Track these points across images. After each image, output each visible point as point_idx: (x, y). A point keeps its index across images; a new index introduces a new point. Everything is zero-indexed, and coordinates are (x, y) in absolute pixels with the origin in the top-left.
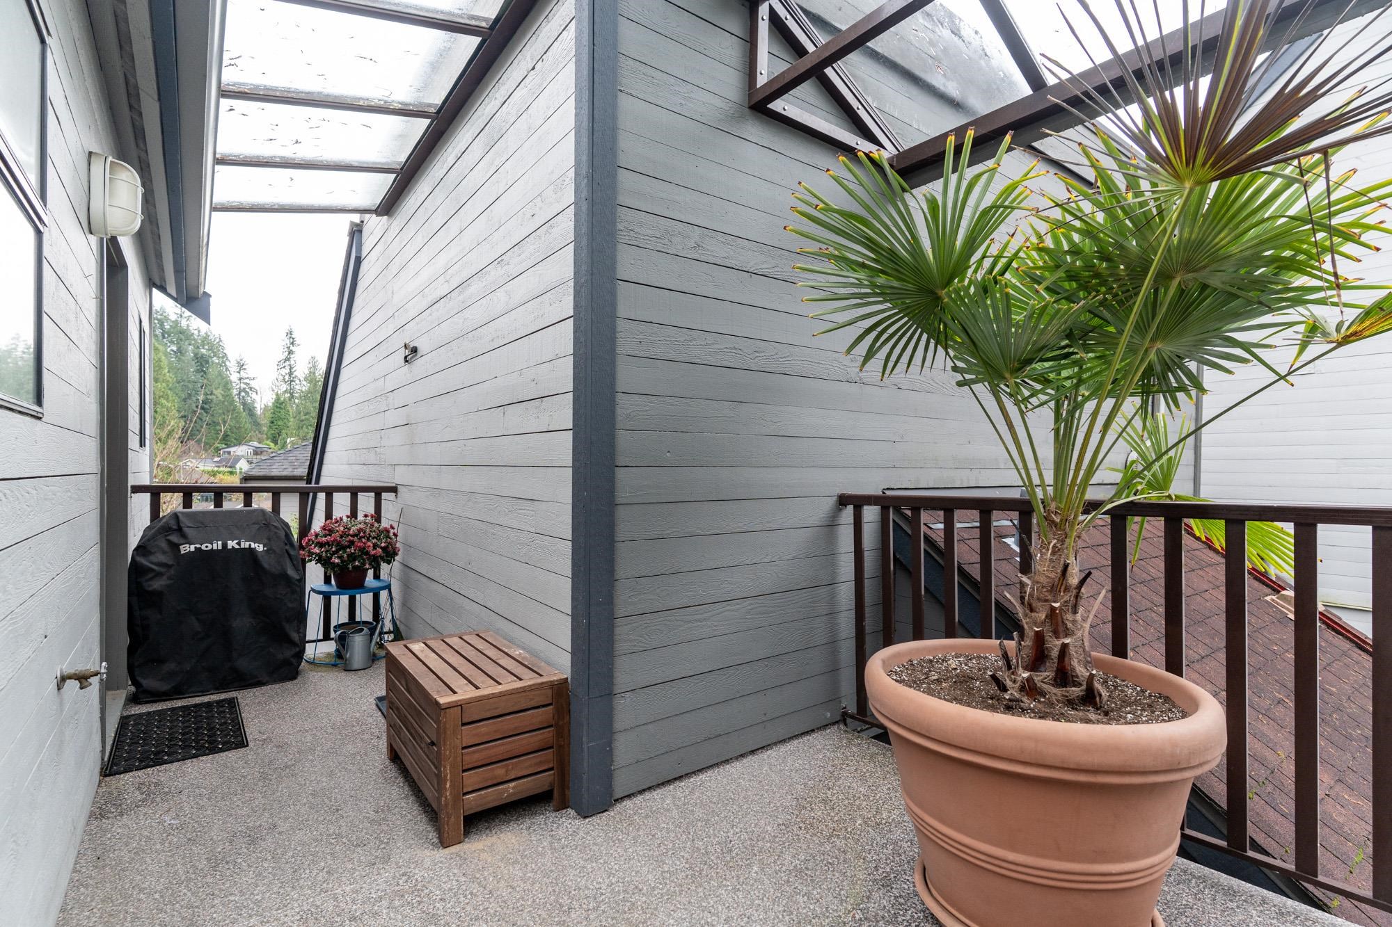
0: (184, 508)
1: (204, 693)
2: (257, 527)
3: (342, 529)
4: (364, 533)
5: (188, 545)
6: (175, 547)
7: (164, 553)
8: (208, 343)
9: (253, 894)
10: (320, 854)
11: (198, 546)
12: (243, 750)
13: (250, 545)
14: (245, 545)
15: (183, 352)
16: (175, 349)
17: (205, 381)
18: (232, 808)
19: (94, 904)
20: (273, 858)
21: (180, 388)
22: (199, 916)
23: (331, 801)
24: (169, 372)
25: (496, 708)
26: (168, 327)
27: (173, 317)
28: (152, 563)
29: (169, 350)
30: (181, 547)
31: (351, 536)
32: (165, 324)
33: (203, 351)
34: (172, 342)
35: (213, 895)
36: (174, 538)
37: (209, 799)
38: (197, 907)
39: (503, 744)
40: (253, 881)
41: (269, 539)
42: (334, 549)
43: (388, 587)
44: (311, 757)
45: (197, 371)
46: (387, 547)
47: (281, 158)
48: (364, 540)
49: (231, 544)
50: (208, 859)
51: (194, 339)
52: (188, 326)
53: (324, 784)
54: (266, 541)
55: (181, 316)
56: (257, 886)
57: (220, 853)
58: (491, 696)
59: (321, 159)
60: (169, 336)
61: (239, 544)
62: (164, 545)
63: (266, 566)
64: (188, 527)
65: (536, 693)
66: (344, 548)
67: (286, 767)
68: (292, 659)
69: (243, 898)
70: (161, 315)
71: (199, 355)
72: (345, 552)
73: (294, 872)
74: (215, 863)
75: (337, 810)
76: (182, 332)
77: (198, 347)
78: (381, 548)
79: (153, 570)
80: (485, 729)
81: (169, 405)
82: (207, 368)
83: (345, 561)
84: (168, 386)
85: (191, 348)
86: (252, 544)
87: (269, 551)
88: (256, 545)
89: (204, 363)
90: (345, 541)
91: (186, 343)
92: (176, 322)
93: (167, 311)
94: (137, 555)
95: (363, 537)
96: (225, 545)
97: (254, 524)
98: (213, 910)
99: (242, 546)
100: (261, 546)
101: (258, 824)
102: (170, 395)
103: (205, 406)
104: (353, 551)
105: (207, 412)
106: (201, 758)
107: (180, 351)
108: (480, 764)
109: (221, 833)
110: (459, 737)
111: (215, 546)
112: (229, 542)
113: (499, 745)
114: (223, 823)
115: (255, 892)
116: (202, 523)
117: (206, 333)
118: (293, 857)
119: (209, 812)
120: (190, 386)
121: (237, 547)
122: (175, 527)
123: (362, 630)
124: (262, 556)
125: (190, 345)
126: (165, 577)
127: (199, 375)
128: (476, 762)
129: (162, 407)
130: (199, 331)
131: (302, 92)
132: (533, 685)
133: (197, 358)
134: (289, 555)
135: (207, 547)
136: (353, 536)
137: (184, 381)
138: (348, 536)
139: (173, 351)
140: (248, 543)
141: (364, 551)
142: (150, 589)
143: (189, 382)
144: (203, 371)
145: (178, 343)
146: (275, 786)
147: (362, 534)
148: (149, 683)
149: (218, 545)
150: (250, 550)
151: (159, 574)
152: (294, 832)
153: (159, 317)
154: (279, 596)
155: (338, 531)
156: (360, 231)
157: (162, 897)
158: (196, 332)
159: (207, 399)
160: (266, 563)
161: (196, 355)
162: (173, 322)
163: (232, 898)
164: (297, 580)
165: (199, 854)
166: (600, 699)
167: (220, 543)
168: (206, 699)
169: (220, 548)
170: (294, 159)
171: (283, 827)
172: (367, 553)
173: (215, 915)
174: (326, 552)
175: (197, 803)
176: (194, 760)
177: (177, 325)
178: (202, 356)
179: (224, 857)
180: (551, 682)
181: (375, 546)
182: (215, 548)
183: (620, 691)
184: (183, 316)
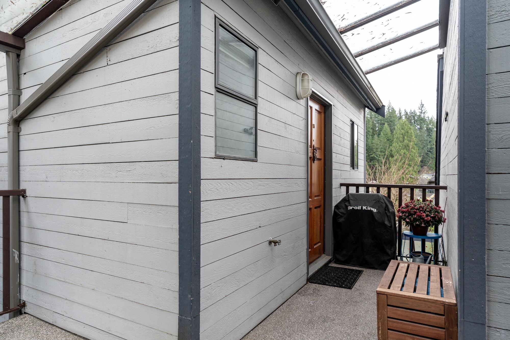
0: (366, 193)
1: (354, 265)
2: (375, 201)
3: (413, 205)
4: (423, 208)
5: (350, 207)
6: (347, 207)
7: (344, 209)
8: (432, 122)
9: (309, 337)
10: (337, 337)
11: (353, 207)
12: (348, 290)
13: (371, 209)
14: (369, 208)
15: (422, 128)
16: (419, 127)
17: (431, 140)
18: (329, 308)
19: (278, 317)
20: (324, 330)
21: (421, 144)
22: (293, 335)
23: (358, 321)
24: (415, 138)
25: (407, 304)
26: (417, 118)
27: (418, 114)
28: (339, 212)
29: (417, 128)
30: (348, 207)
31: (415, 209)
32: (415, 117)
33: (430, 126)
34: (418, 124)
35: (301, 331)
36: (347, 204)
37: (326, 301)
38: (295, 332)
39: (413, 326)
40: (313, 333)
41: (379, 207)
42: (407, 215)
43: (441, 236)
44: (366, 302)
45: (428, 135)
46: (435, 217)
47: (382, 43)
48: (421, 212)
49: (364, 208)
50: (309, 320)
51: (427, 122)
52: (424, 116)
53: (361, 314)
54: (377, 208)
55: (421, 113)
56: (313, 336)
57: (313, 320)
58: (403, 296)
59: (397, 36)
60: (417, 122)
61: (367, 208)
62: (344, 206)
63: (376, 218)
64: (351, 200)
65: (433, 304)
66: (412, 215)
67: (356, 302)
68: (387, 261)
69: (306, 337)
70: (414, 114)
71: (428, 128)
72: (412, 217)
73: (325, 338)
74: (311, 322)
75: (357, 325)
76: (422, 119)
77: (428, 125)
78: (431, 217)
79: (339, 215)
80: (400, 313)
81: (415, 151)
82: (432, 134)
83: (412, 221)
84: (414, 143)
85: (425, 125)
86: (372, 208)
87: (379, 212)
88: (374, 209)
89: (430, 132)
90: (412, 211)
91: (423, 124)
92: (420, 116)
93: (416, 112)
94: (336, 209)
95: (422, 211)
96: (362, 208)
97: (374, 200)
98: (297, 336)
99: (368, 209)
100: (376, 210)
101: (330, 317)
102: (415, 147)
103: (431, 150)
104: (415, 217)
105: (431, 153)
106: (336, 287)
107: (421, 128)
108: (397, 329)
109: (319, 314)
110: (386, 311)
111: (359, 207)
112: (364, 207)
113: (410, 325)
114: (322, 311)
115: (310, 338)
116: (356, 199)
117: (431, 118)
118: (329, 333)
119: (322, 306)
120: (425, 142)
121: (366, 209)
122: (347, 199)
123: (420, 256)
124: (375, 214)
125: (425, 124)
126: (343, 218)
127: (428, 137)
128: (395, 327)
129: (412, 152)
130: (428, 118)
131: (373, 15)
132: (431, 299)
133: (428, 130)
134: (387, 215)
135: (356, 208)
136: (417, 209)
137: (422, 140)
138: (414, 209)
139: (418, 128)
140: (370, 208)
141: (421, 217)
142: (339, 222)
143: (424, 140)
144: (430, 135)
145: (420, 124)
146: (346, 307)
147: (421, 209)
148: (338, 256)
149: (359, 208)
150: (371, 211)
151: (341, 217)
152: (337, 325)
153: (413, 115)
154: (382, 233)
155: (410, 207)
156: (443, 58)
157: (291, 324)
158: (427, 118)
159: (432, 147)
160: (377, 217)
161: (427, 128)
162: (418, 116)
163: (304, 335)
164: (389, 227)
165: (309, 317)
166: (473, 324)
167: (360, 207)
168: (354, 268)
169: (360, 209)
170: (387, 41)
171: (336, 321)
172: (423, 219)
173: (296, 337)
174: (405, 215)
175: (322, 301)
176: (333, 287)
177: (420, 117)
178: (430, 128)
179: (313, 322)
180: (443, 302)
181: (427, 216)
182: (359, 209)
183: (495, 326)
184: (422, 112)
